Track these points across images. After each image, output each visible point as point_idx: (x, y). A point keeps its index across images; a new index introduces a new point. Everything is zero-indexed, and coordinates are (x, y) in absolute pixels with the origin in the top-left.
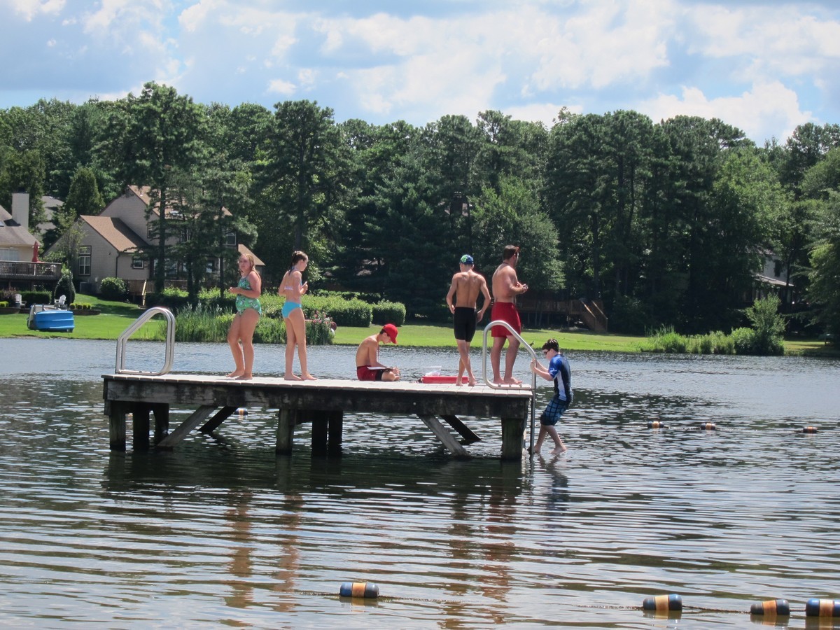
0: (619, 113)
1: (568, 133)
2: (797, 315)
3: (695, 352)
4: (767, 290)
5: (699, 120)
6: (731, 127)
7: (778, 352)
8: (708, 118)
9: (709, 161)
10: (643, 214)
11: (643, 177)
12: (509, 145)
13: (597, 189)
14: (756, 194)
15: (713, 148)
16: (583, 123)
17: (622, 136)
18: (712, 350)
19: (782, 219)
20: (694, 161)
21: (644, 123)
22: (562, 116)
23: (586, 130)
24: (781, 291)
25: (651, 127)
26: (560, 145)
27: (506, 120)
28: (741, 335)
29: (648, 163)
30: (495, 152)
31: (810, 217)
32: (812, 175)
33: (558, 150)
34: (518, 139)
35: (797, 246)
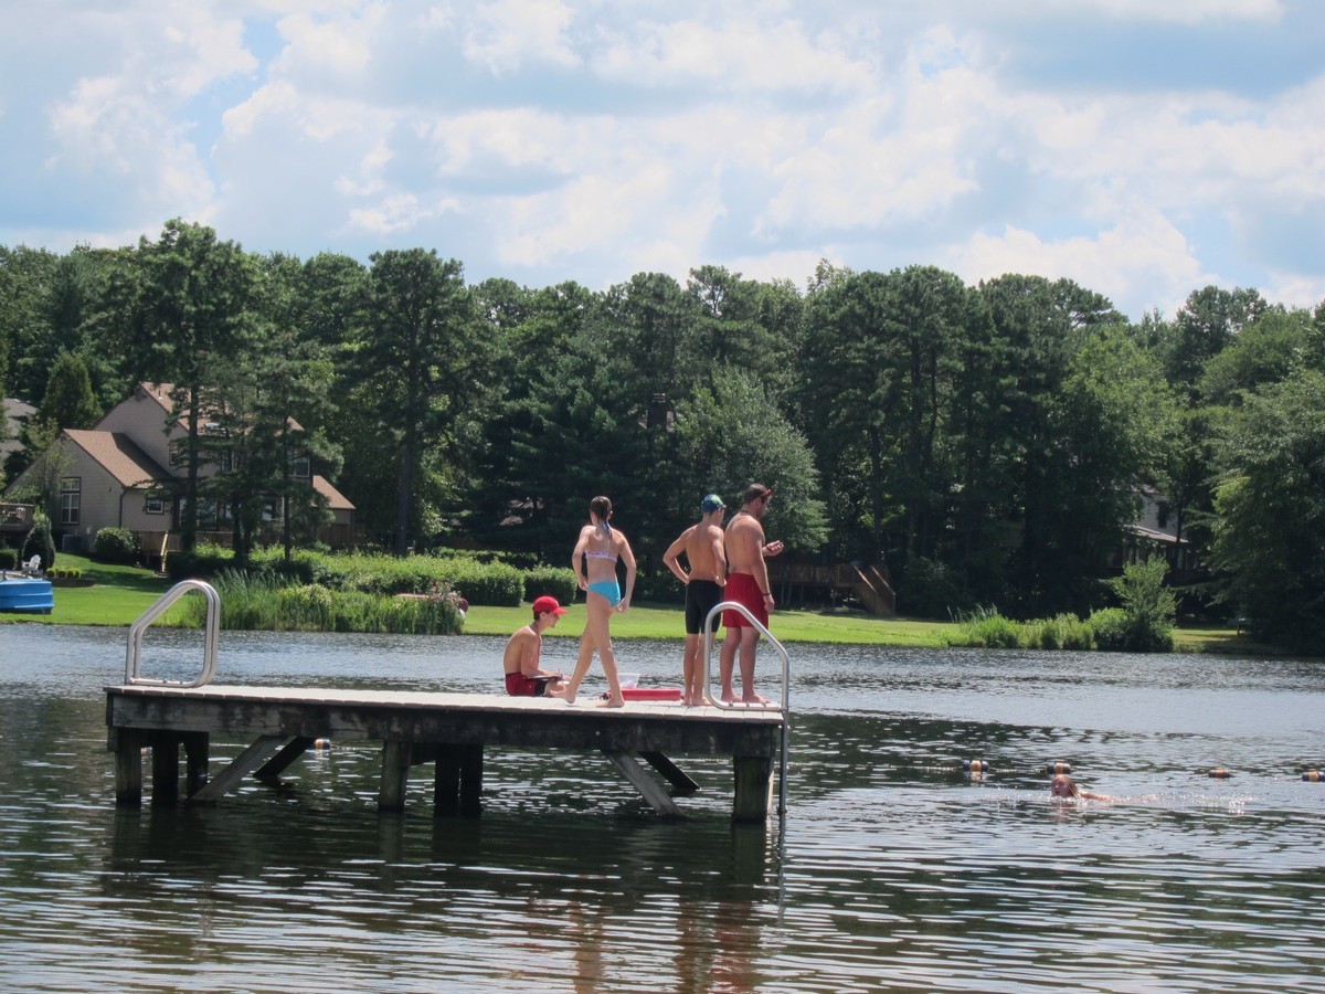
0: (913, 269)
1: (833, 302)
2: (1194, 588)
3: (1033, 647)
4: (1145, 549)
5: (1038, 281)
6: (1090, 292)
7: (1164, 647)
8: (1053, 279)
9: (1054, 345)
10: (952, 429)
11: (950, 371)
12: (738, 321)
13: (878, 391)
14: (1130, 398)
15: (1061, 325)
16: (856, 286)
17: (916, 306)
18: (1060, 643)
19: (1170, 437)
20: (1031, 346)
21: (950, 286)
22: (821, 274)
23: (860, 297)
24: (1168, 550)
25: (962, 292)
26: (819, 321)
27: (733, 281)
28: (1106, 620)
29: (959, 350)
30: (716, 331)
31: (1213, 435)
32: (1216, 368)
33: (816, 328)
34: (751, 309)
35: (1192, 482)
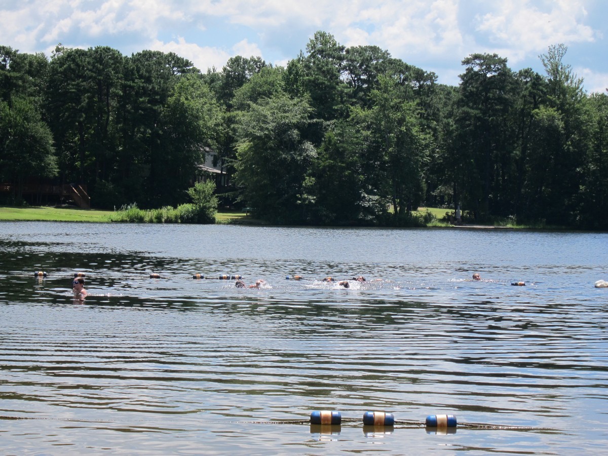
0: (98, 48)
1: (60, 63)
2: (227, 194)
3: (151, 222)
4: (207, 176)
5: (159, 53)
6: (183, 59)
7: (212, 221)
8: (166, 52)
9: (164, 83)
10: (117, 121)
11: (117, 95)
12: (16, 72)
13: (82, 104)
14: (200, 107)
15: (167, 74)
16: (71, 56)
17: (100, 65)
18: (163, 220)
19: (217, 125)
20: (153, 83)
21: (116, 56)
22: (58, 50)
23: (74, 60)
24: (216, 177)
25: (121, 58)
26: (54, 71)
27: (15, 53)
28: (185, 209)
29: (120, 85)
30: (6, 76)
31: (236, 123)
32: (240, 93)
33: (53, 75)
34: (23, 67)
35: (227, 145)
